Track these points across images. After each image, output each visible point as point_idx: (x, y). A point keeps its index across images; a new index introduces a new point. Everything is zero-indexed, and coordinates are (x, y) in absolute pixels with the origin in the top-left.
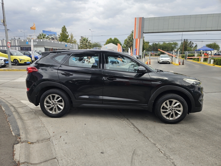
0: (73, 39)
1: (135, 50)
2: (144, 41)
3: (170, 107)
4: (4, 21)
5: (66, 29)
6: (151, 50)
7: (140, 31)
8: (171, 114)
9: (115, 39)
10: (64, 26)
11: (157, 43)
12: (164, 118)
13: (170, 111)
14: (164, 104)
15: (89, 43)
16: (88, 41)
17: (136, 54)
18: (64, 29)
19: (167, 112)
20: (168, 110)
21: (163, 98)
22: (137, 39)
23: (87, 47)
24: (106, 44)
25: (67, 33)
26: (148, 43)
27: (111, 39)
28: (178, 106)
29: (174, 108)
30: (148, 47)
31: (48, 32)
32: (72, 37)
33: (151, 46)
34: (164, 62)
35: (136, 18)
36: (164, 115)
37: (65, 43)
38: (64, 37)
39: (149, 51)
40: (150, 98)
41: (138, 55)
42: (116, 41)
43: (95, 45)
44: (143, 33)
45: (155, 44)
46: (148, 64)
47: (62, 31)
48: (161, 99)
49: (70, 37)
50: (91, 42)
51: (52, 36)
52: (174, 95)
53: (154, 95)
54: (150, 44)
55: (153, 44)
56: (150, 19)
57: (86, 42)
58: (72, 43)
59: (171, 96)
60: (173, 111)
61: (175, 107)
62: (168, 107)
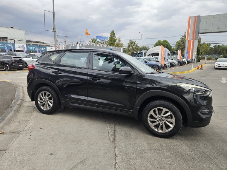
0: (120, 43)
1: (187, 53)
2: (199, 42)
3: (160, 116)
4: (54, 28)
5: (114, 33)
6: (211, 53)
7: (195, 31)
8: (161, 125)
9: (164, 41)
10: (113, 31)
11: (221, 45)
12: (152, 129)
13: (160, 122)
14: (152, 112)
15: (136, 46)
16: (136, 44)
17: (188, 57)
18: (113, 34)
19: (155, 122)
20: (157, 120)
21: (151, 105)
22: (191, 41)
23: (134, 50)
24: (154, 46)
25: (115, 37)
26: (210, 44)
27: (159, 41)
28: (170, 117)
29: (164, 118)
30: (208, 49)
31: (101, 37)
32: (119, 41)
33: (212, 48)
34: (221, 67)
35: (190, 17)
36: (152, 125)
37: (110, 47)
38: (112, 41)
39: (209, 54)
40: (136, 103)
41: (190, 58)
42: (165, 43)
43: (143, 48)
44: (199, 33)
45: (219, 46)
46: (200, 68)
47: (110, 35)
48: (148, 106)
49: (117, 41)
50: (138, 46)
51: (104, 41)
52: (163, 102)
53: (139, 100)
54: (212, 46)
55: (215, 46)
56: (207, 17)
57: (134, 45)
58: (120, 46)
59: (160, 103)
60: (163, 122)
61: (166, 117)
62: (156, 117)
